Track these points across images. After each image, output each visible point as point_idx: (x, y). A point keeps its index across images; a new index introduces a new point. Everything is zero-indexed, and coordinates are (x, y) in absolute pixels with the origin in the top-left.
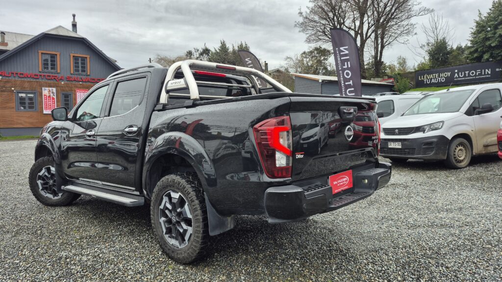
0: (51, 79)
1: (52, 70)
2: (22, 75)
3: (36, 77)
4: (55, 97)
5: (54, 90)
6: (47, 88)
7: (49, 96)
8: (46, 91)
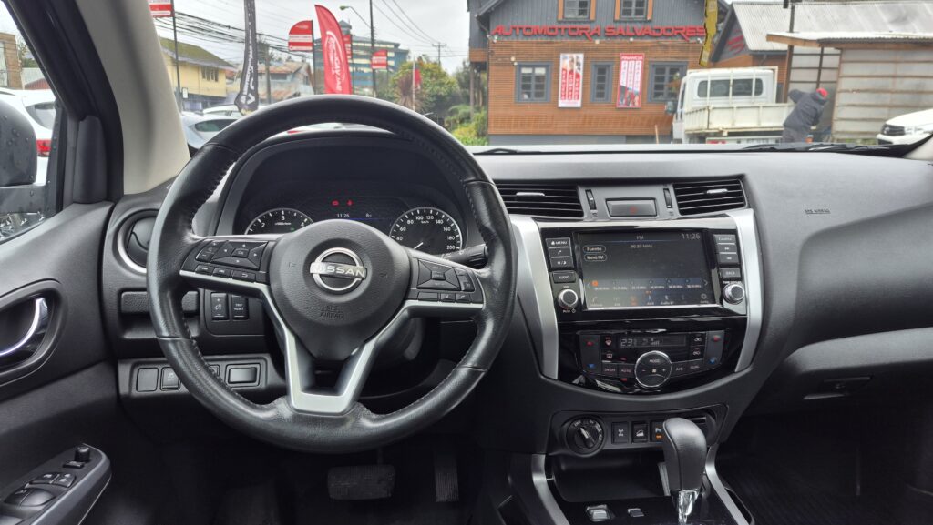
0: (578, 35)
1: (581, 17)
2: (530, 32)
3: (552, 33)
4: (581, 73)
5: (581, 56)
6: (568, 55)
7: (571, 72)
8: (566, 61)
